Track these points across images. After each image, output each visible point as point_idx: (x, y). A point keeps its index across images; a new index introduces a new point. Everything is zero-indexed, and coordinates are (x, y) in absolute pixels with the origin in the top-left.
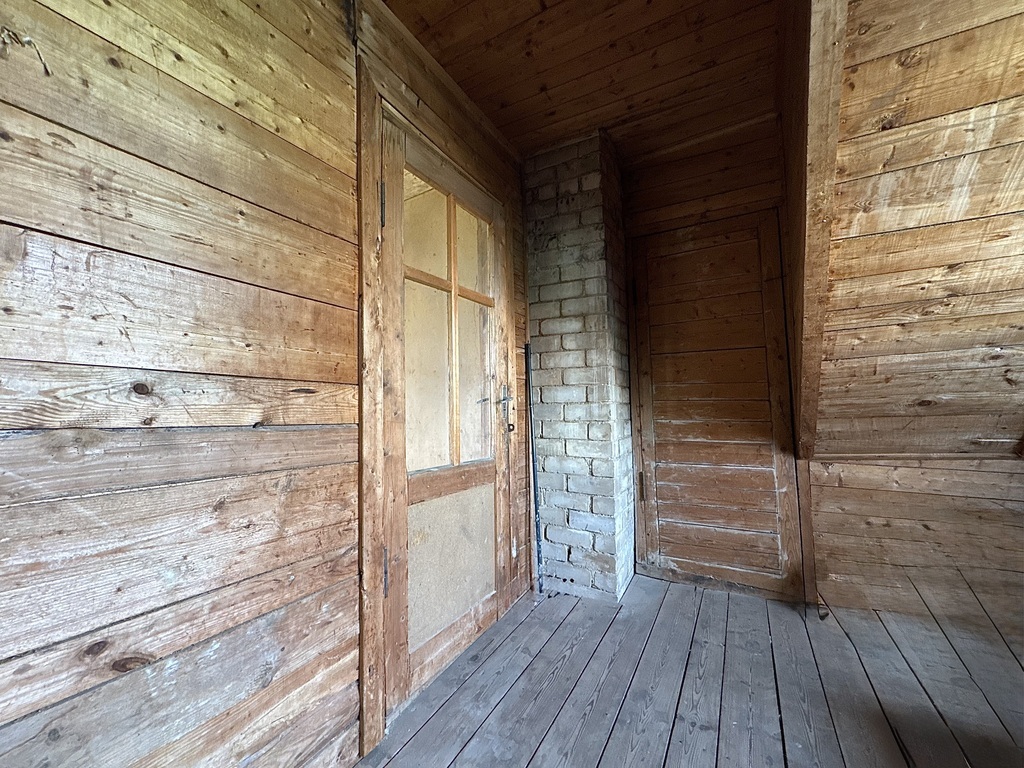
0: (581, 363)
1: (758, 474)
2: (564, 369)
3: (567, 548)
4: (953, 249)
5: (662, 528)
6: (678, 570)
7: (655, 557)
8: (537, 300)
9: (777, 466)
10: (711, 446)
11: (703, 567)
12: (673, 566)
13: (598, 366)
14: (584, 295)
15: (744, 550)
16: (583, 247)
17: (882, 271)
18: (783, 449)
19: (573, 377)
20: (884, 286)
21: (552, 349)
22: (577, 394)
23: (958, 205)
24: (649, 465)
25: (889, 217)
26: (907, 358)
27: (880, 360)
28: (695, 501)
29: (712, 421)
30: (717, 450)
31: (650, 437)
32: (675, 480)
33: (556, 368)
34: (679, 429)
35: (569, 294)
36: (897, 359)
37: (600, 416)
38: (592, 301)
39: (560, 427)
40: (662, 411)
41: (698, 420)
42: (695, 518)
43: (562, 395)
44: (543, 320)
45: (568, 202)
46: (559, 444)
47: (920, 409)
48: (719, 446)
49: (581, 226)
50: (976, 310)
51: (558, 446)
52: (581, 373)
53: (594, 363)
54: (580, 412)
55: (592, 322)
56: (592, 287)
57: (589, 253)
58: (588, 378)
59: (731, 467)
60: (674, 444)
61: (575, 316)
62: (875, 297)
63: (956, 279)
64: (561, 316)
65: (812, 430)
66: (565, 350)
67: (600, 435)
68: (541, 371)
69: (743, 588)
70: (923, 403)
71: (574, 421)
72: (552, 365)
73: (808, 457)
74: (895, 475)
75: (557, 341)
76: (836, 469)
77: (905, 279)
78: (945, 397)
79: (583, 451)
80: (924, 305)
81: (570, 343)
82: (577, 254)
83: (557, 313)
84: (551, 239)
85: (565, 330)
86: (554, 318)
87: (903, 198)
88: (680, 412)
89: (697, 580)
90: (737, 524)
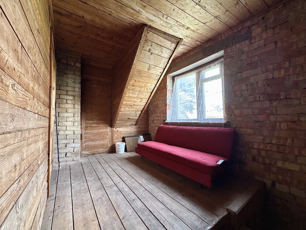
0: (73, 107)
1: (105, 131)
2: (67, 108)
3: (65, 154)
4: (135, 100)
5: (85, 145)
6: (89, 154)
7: (84, 152)
8: (59, 89)
9: (109, 129)
10: (97, 127)
11: (94, 152)
12: (88, 153)
13: (77, 108)
14: (74, 91)
15: (102, 146)
16: (75, 80)
17: (129, 101)
18: (110, 126)
19: (69, 110)
20: (128, 103)
21: (63, 103)
22: (71, 115)
23: (136, 96)
24: (83, 132)
25: (131, 95)
26: (128, 112)
27: (126, 112)
28: (93, 138)
29: (98, 122)
30: (99, 127)
31: (84, 125)
32: (89, 134)
33: (64, 108)
34: (91, 123)
35: (70, 90)
36: (127, 112)
37: (77, 120)
38: (77, 93)
39: (65, 123)
40: (87, 120)
41: (95, 121)
42: (93, 142)
43: (66, 115)
44: (60, 94)
45: (71, 67)
46: (64, 127)
47: (128, 119)
48: (99, 126)
49: (74, 74)
50: (135, 107)
51: (64, 128)
52: (73, 110)
53: (76, 108)
54: (72, 119)
55: (76, 98)
56: (77, 90)
57: (76, 82)
58: (74, 111)
59: (101, 130)
60: (90, 127)
61: (72, 96)
62: (127, 104)
63: (134, 103)
64: (67, 95)
65: (115, 122)
66: (67, 103)
67: (77, 125)
68: (59, 108)
69: (102, 153)
70: (128, 118)
71: (70, 121)
72: (63, 107)
73: (113, 128)
74: (124, 129)
75: (65, 101)
76: (117, 129)
77: (130, 102)
78: (131, 118)
79: (72, 129)
80: (131, 106)
81: (69, 102)
82: (73, 81)
83: (66, 94)
84: (65, 74)
85: (68, 98)
86: (65, 95)
87: (132, 93)
88: (91, 120)
89: (93, 154)
90: (102, 141)
